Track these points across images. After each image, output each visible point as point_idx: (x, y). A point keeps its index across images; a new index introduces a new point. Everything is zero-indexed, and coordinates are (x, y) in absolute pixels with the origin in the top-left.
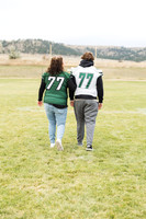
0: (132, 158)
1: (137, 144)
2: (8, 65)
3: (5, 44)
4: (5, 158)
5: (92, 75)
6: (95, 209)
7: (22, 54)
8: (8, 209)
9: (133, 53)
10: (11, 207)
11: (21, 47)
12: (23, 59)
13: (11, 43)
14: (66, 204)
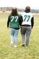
0: (35, 39)
1: (37, 35)
2: (2, 14)
3: (2, 8)
4: (2, 39)
5: (30, 16)
6: (25, 52)
7: (6, 11)
8: (2, 52)
9: (36, 11)
10: (3, 51)
11: (6, 9)
12: (6, 12)
13: (3, 8)
14: (18, 51)
